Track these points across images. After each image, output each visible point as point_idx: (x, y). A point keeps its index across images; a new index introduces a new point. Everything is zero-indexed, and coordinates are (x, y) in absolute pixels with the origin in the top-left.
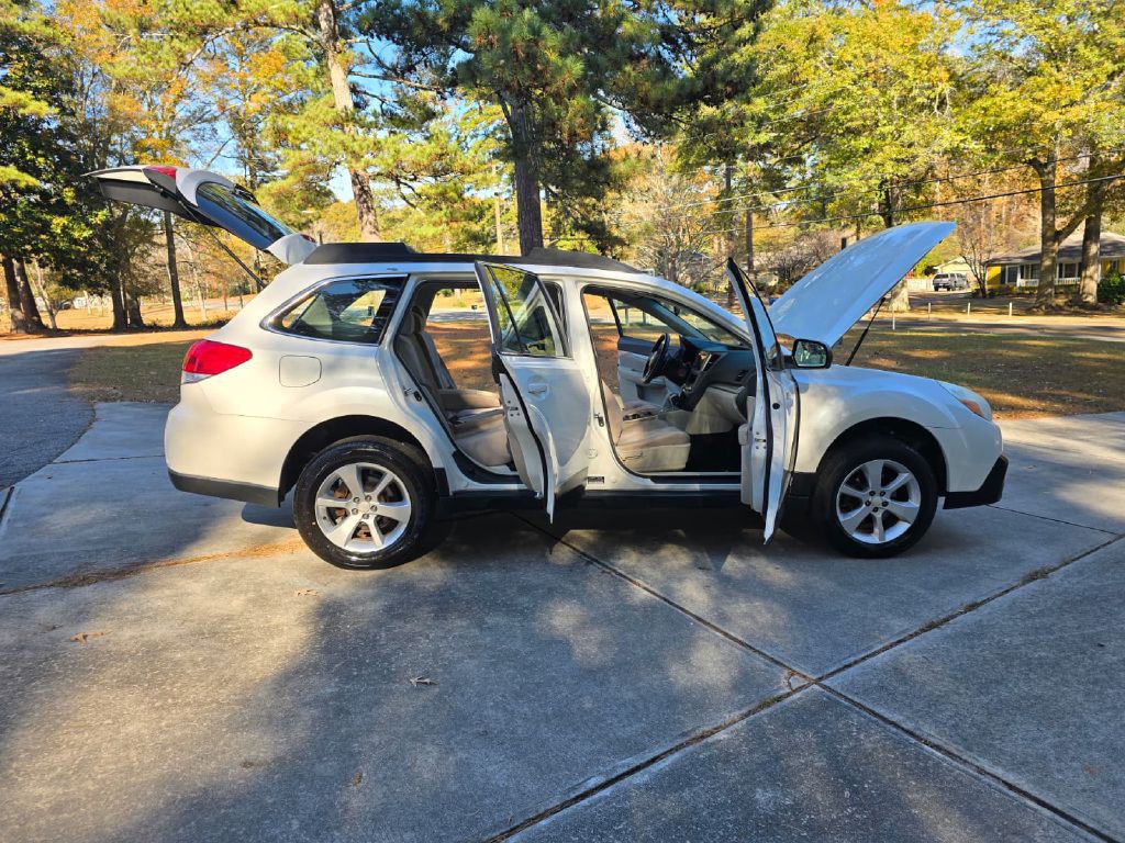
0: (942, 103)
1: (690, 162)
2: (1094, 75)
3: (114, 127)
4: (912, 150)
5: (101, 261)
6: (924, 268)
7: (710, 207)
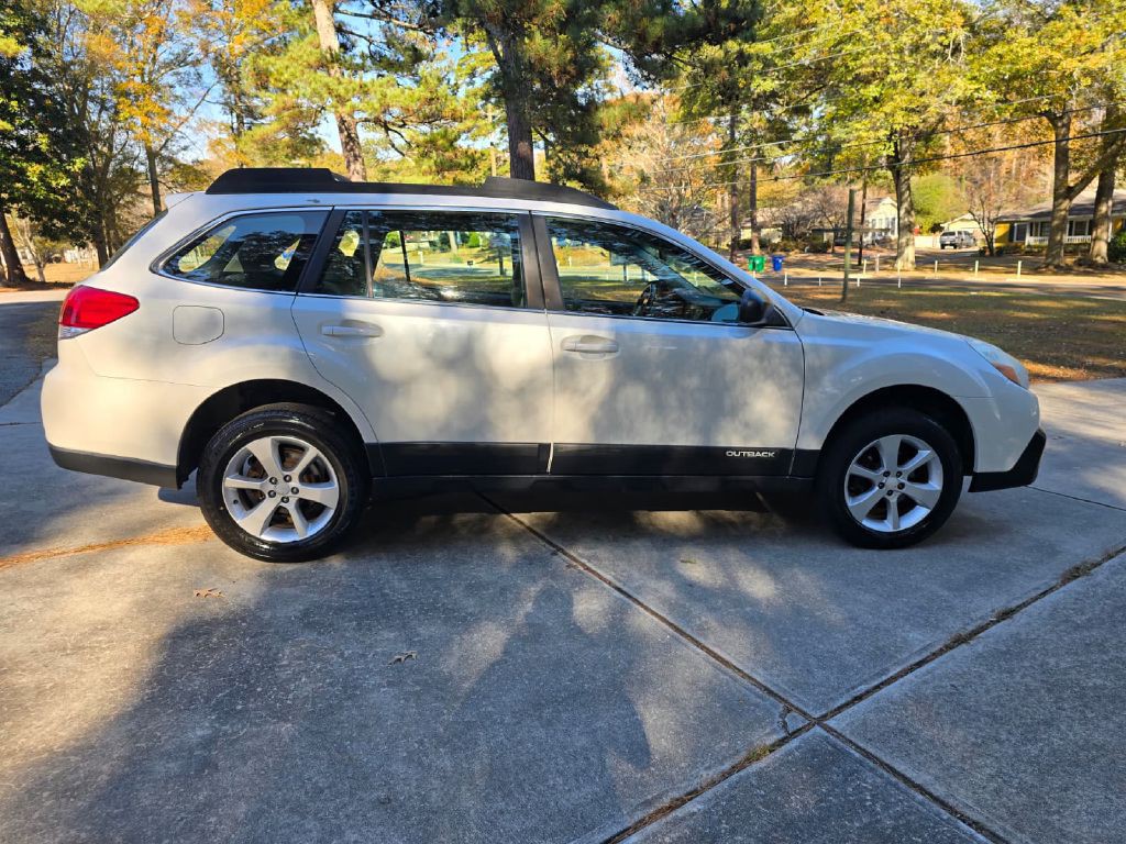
0: (956, 50)
1: (693, 111)
2: (1116, 21)
3: (92, 69)
4: (924, 99)
5: (82, 212)
6: (931, 225)
7: (713, 159)
